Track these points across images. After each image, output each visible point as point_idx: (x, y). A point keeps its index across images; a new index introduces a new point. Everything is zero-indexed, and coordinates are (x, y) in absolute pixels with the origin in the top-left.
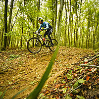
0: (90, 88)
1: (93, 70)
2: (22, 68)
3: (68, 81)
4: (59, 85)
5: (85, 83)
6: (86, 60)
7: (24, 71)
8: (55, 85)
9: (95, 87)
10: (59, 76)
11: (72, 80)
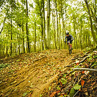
0: (87, 94)
2: (12, 77)
3: (63, 87)
4: (55, 93)
5: (81, 89)
6: (77, 62)
7: (15, 82)
8: (51, 94)
9: (92, 93)
10: (54, 82)
11: (67, 84)
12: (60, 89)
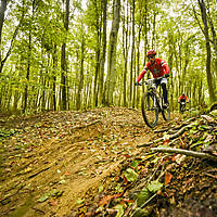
0: (172, 201)
1: (179, 159)
3: (128, 186)
4: (109, 197)
5: (163, 191)
6: (166, 136)
7: (29, 169)
8: (100, 199)
9: (183, 200)
10: (111, 176)
11: (137, 182)
12: (121, 190)
